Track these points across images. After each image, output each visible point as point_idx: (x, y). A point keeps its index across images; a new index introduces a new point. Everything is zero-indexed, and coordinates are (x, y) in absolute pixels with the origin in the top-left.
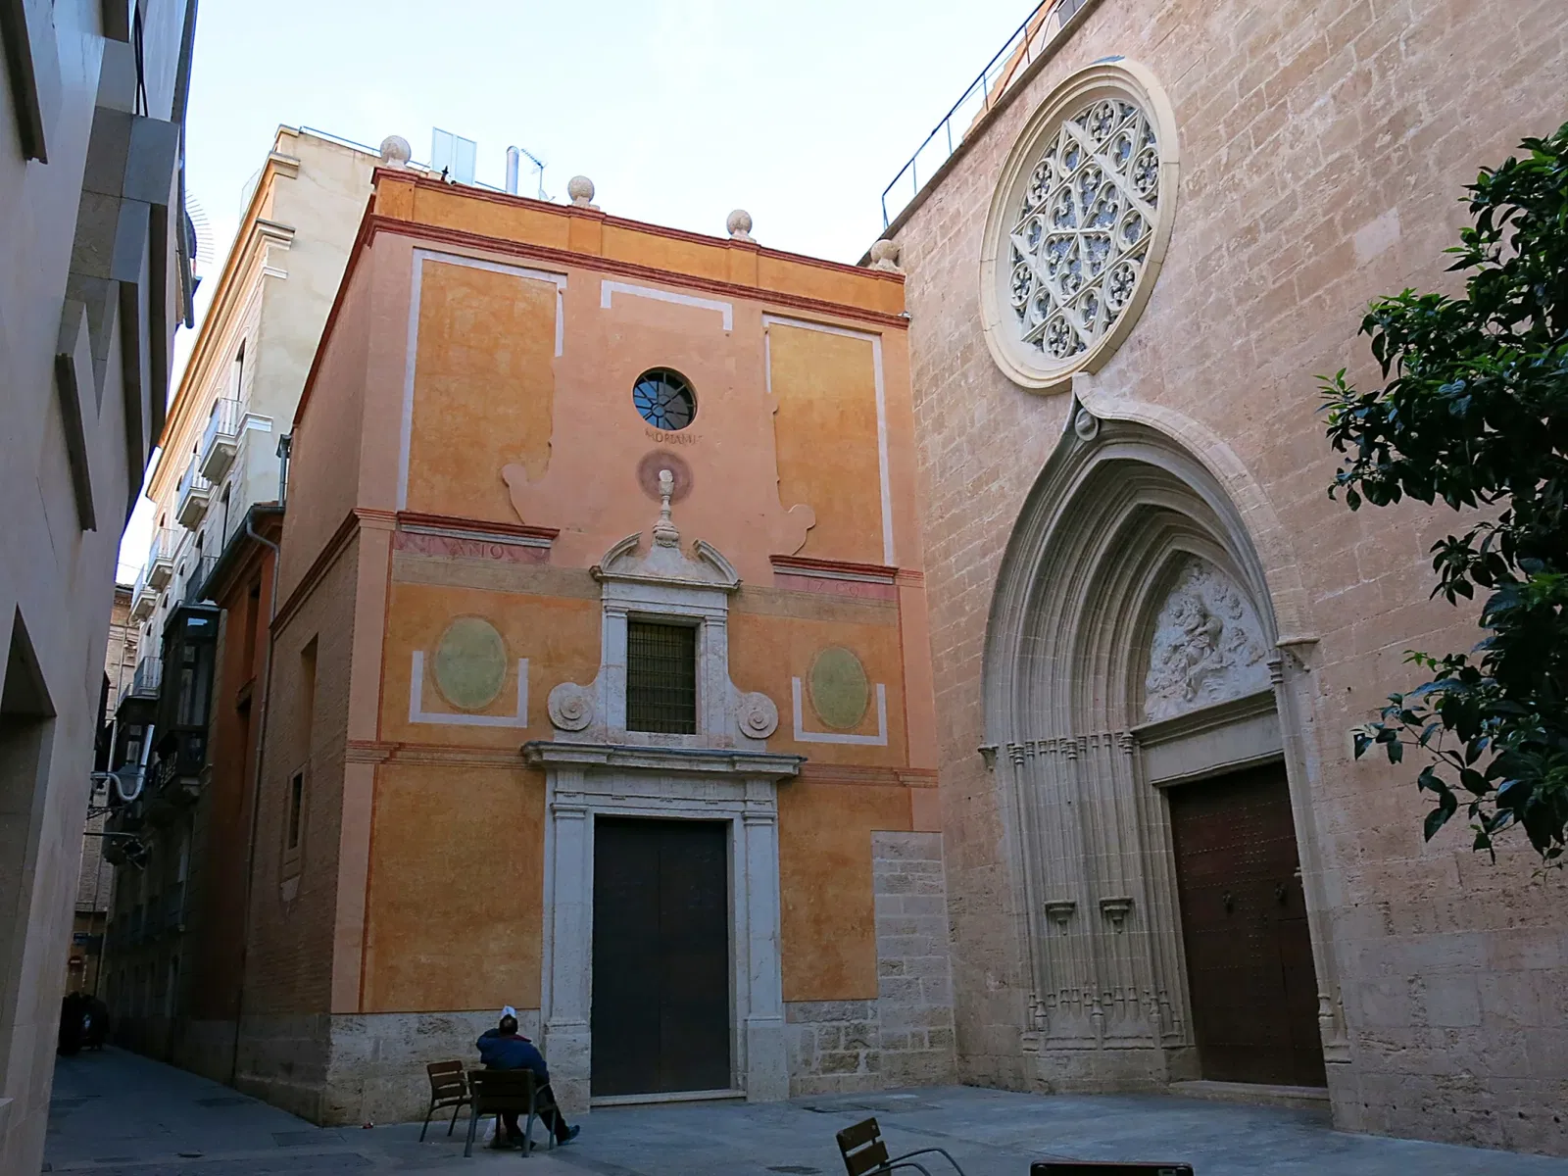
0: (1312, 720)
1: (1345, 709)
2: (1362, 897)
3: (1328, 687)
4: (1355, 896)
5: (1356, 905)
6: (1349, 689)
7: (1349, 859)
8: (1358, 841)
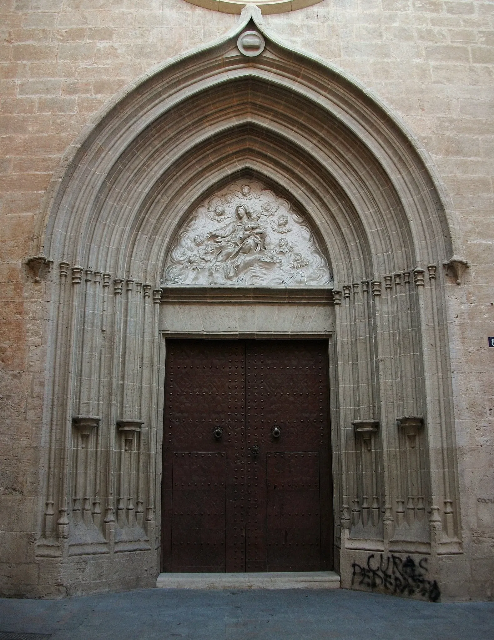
0: (457, 317)
1: (486, 316)
2: (487, 441)
3: (474, 298)
4: (481, 440)
5: (481, 446)
6: (492, 304)
7: (479, 414)
8: (487, 403)
